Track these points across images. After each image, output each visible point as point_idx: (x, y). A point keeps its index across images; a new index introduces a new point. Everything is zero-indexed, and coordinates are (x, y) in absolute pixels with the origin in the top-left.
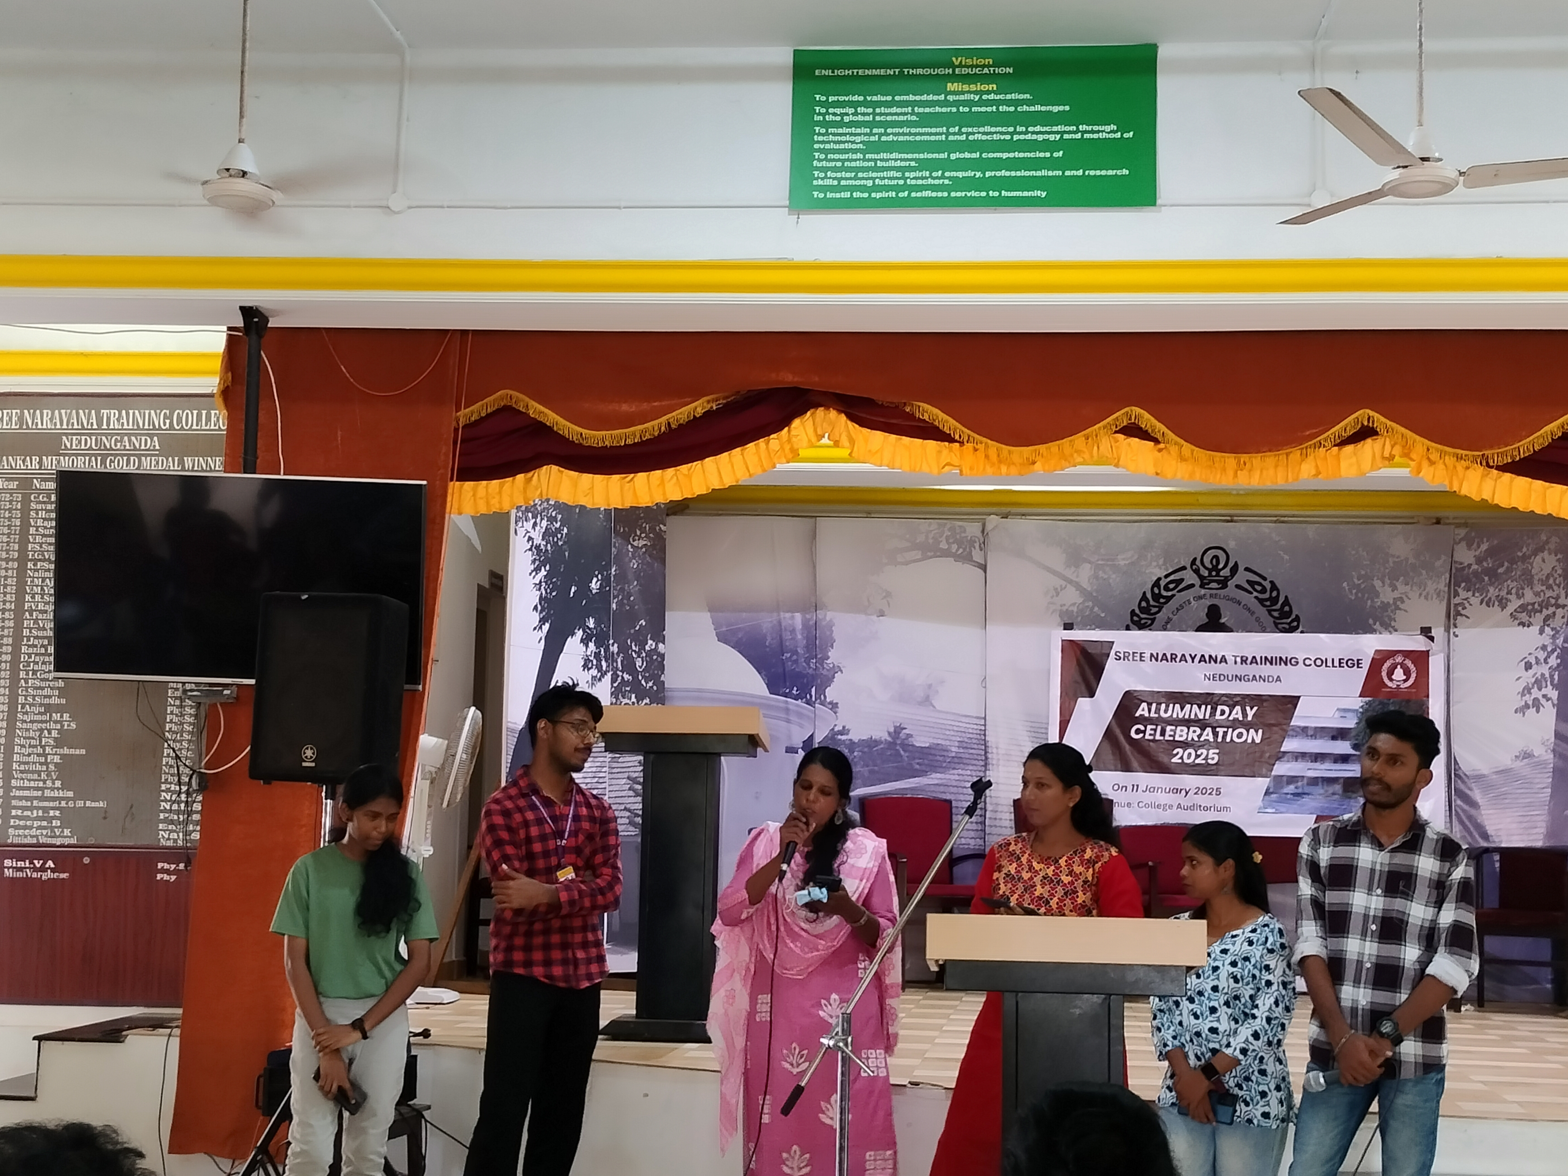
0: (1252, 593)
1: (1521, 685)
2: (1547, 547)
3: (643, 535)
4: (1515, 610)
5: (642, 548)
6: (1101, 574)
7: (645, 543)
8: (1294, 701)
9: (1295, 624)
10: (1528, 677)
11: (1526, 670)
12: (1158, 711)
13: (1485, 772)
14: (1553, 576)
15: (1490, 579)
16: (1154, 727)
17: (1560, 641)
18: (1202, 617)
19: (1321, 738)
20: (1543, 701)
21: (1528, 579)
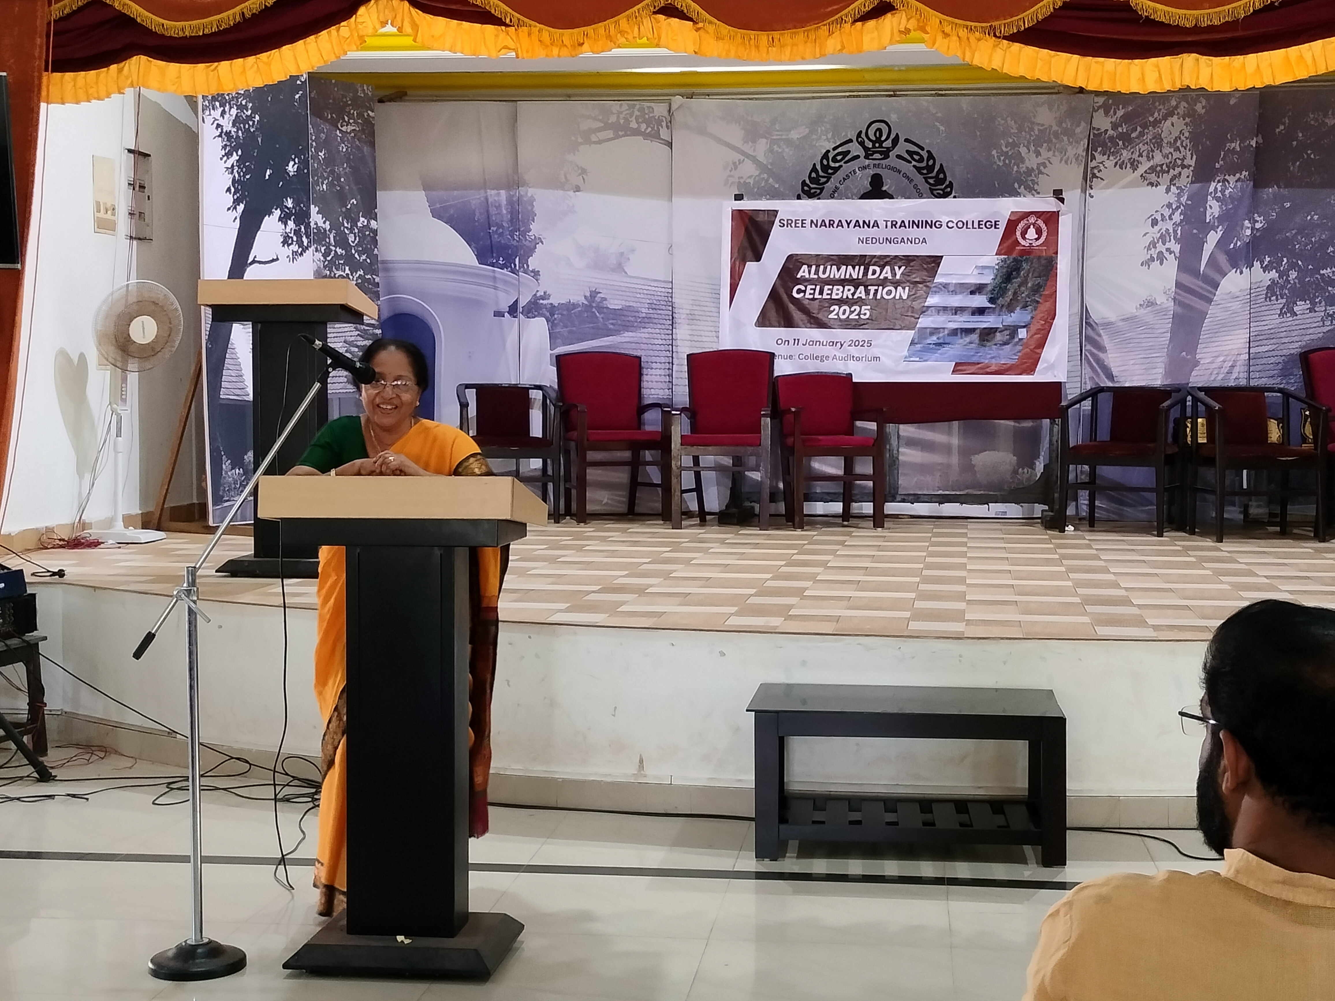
0: (911, 162)
1: (1148, 239)
2: (1176, 112)
3: (351, 121)
4: (1146, 172)
5: (350, 133)
6: (775, 147)
7: (354, 128)
8: (936, 260)
9: (949, 189)
10: (1154, 233)
11: (1153, 227)
12: (817, 272)
13: (1113, 320)
14: (1180, 138)
15: (1124, 144)
16: (814, 287)
17: (1184, 200)
18: (866, 185)
19: (960, 293)
20: (1166, 254)
21: (1158, 142)
